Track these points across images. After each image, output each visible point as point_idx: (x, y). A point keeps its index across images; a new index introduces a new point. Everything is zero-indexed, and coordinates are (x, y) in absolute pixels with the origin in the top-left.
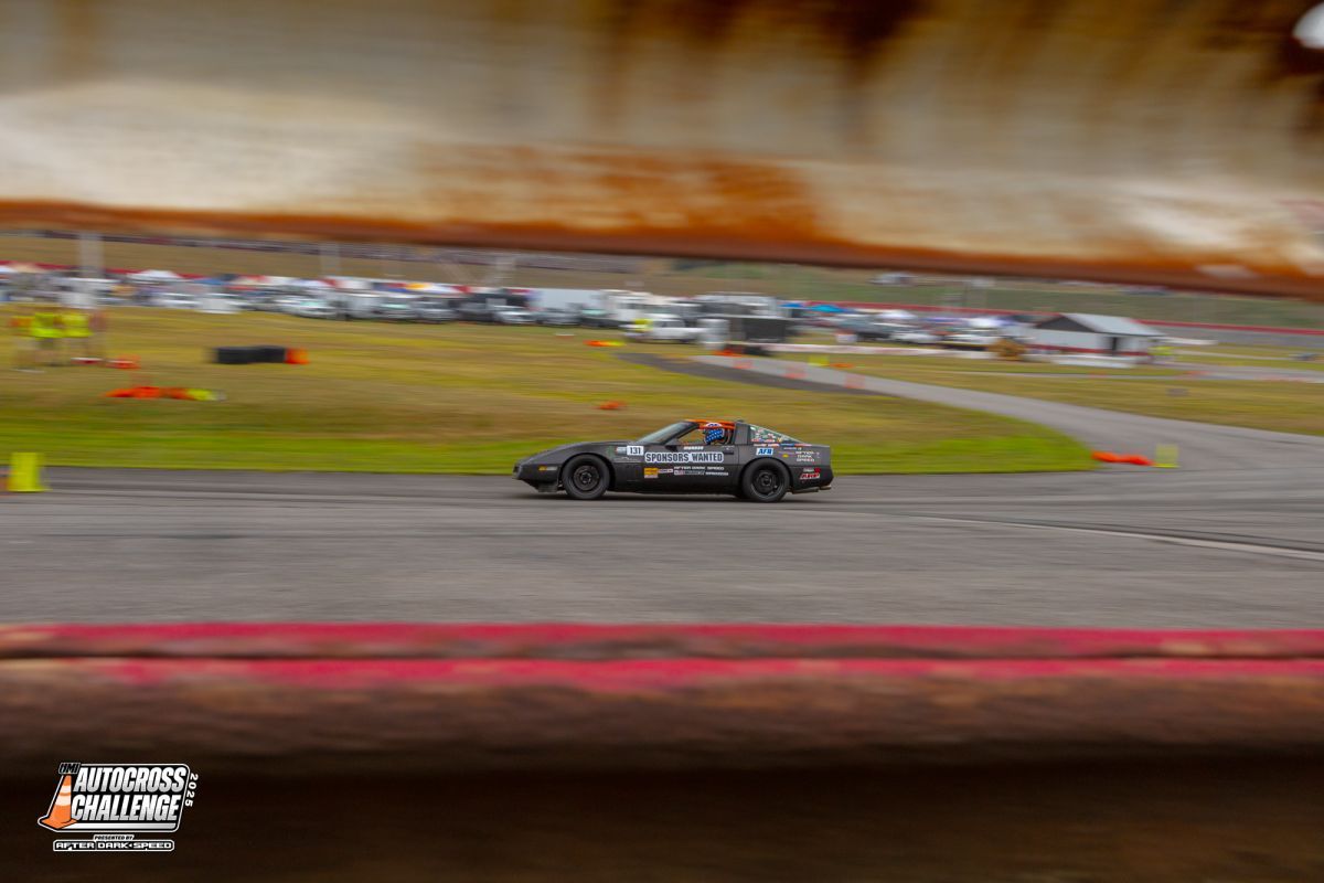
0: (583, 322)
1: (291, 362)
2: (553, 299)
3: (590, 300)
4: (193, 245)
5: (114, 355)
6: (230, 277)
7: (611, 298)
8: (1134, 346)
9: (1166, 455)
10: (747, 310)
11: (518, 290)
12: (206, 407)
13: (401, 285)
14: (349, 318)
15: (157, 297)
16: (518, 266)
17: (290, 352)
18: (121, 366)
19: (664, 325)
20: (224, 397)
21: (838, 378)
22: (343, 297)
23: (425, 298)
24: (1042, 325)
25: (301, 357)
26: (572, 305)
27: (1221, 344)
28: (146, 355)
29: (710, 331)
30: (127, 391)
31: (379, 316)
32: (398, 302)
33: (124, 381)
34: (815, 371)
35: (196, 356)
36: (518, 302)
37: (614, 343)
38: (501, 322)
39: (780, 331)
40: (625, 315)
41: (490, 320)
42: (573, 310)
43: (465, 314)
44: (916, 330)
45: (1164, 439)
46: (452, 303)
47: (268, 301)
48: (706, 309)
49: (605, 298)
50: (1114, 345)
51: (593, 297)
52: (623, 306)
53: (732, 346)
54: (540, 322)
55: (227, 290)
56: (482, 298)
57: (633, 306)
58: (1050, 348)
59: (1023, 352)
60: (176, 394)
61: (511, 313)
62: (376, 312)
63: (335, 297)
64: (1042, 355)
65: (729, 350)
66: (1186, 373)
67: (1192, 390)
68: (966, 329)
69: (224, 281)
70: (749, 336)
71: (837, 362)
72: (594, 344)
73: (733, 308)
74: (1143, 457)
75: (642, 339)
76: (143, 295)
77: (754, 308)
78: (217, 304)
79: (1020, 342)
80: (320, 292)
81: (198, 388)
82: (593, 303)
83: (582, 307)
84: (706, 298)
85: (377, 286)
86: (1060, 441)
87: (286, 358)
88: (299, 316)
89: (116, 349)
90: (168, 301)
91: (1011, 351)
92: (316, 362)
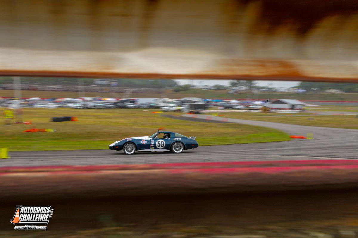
0: (151, 107)
1: (72, 121)
2: (142, 101)
3: (152, 101)
4: (44, 90)
5: (25, 121)
6: (55, 99)
7: (158, 100)
8: (298, 107)
9: (310, 136)
10: (195, 102)
11: (133, 99)
12: (51, 134)
13: (100, 99)
14: (87, 108)
15: (35, 105)
16: (133, 93)
17: (72, 118)
18: (26, 124)
19: (172, 107)
20: (56, 131)
21: (220, 119)
22: (86, 103)
23: (108, 102)
24: (274, 103)
25: (76, 119)
26: (148, 102)
27: (321, 106)
28: (34, 120)
29: (185, 108)
30: (28, 130)
31: (95, 108)
32: (100, 103)
33: (28, 127)
34: (214, 117)
35: (46, 120)
36: (133, 102)
37: (159, 112)
38: (128, 108)
39: (203, 107)
40: (162, 105)
41: (125, 107)
42: (148, 104)
43: (119, 106)
44: (240, 105)
45: (309, 131)
46: (115, 103)
47: (65, 105)
48: (184, 102)
49: (156, 100)
50: (293, 107)
51: (153, 100)
52: (161, 102)
53: (191, 112)
54: (139, 107)
55: (54, 102)
56: (123, 102)
57: (164, 102)
58: (276, 109)
59: (269, 110)
60: (43, 131)
61: (131, 105)
62: (95, 106)
63: (83, 103)
64: (274, 111)
65: (191, 113)
66: (312, 114)
67: (315, 118)
68: (253, 105)
69: (53, 99)
70: (196, 109)
71: (220, 115)
72: (154, 113)
73: (190, 102)
74: (303, 136)
75: (167, 111)
76: (31, 105)
77: (196, 101)
78: (52, 106)
79: (268, 107)
80: (79, 102)
81: (48, 129)
82: (153, 102)
83: (150, 103)
84: (183, 99)
85: (95, 100)
86: (281, 133)
87: (71, 119)
88: (73, 108)
89: (25, 119)
90: (38, 106)
91: (266, 110)
92: (80, 121)
